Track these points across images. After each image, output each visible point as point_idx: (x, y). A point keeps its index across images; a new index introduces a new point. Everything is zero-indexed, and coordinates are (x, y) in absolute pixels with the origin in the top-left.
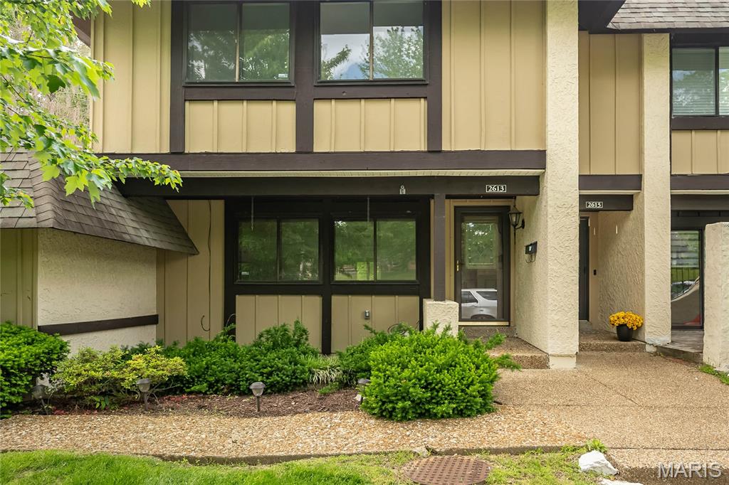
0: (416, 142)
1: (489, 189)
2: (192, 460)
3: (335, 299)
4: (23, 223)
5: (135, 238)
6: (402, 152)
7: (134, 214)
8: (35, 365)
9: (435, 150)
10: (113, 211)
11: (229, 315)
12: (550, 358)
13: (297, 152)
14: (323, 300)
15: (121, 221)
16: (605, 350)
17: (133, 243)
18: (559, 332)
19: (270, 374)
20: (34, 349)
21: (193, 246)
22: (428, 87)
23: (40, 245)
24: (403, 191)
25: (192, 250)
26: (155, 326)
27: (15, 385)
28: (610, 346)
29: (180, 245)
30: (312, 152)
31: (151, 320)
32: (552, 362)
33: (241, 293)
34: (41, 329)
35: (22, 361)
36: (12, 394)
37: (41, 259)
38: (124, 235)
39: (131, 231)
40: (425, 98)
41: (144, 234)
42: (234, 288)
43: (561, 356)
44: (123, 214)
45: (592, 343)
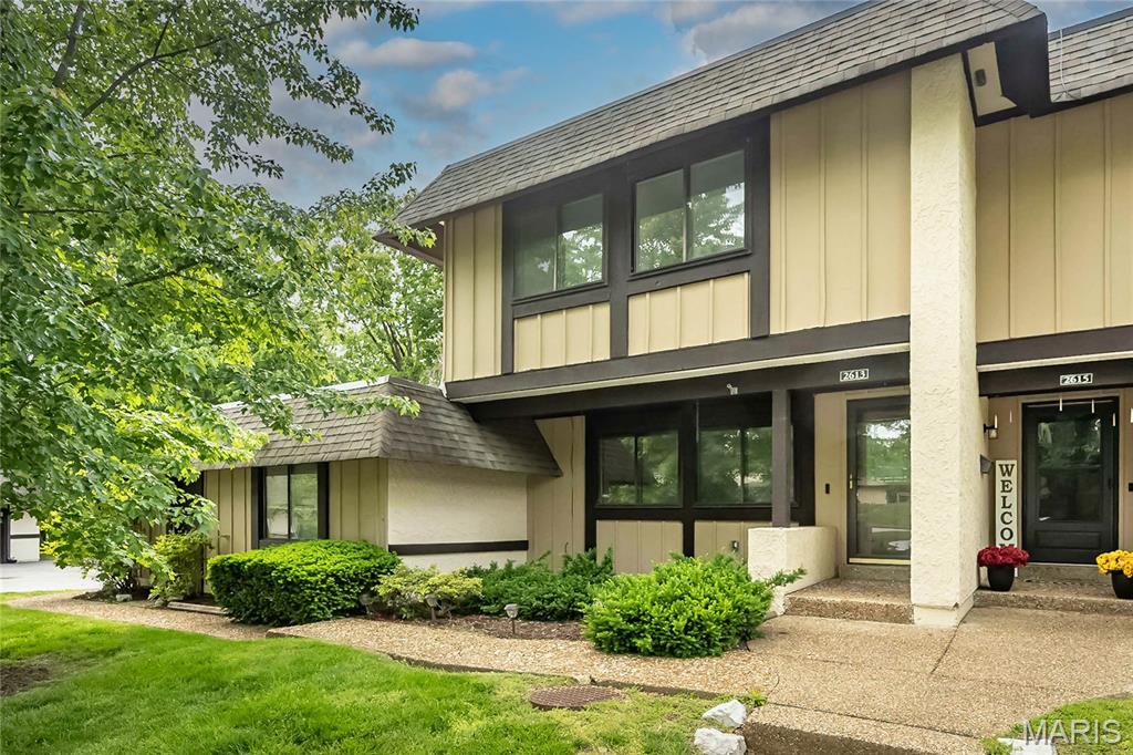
0: (736, 328)
1: (844, 376)
2: (409, 661)
3: (699, 526)
4: (363, 454)
5: (475, 462)
6: (722, 343)
7: (485, 438)
8: (367, 577)
9: (761, 337)
10: (456, 437)
11: (590, 542)
12: (915, 609)
13: (612, 359)
14: (684, 526)
15: (462, 446)
16: (1081, 610)
17: (473, 468)
18: (926, 572)
19: (551, 600)
20: (367, 564)
21: (557, 468)
22: (751, 258)
23: (390, 473)
24: (734, 391)
25: (555, 471)
26: (525, 553)
27: (348, 592)
28: (1091, 604)
29: (541, 467)
30: (626, 357)
31: (521, 546)
32: (917, 614)
33: (601, 519)
34: (392, 548)
35: (351, 572)
36: (345, 599)
37: (391, 484)
38: (461, 460)
39: (472, 455)
40: (748, 271)
41: (490, 457)
42: (596, 512)
43: (933, 608)
44: (468, 439)
45: (1056, 597)
